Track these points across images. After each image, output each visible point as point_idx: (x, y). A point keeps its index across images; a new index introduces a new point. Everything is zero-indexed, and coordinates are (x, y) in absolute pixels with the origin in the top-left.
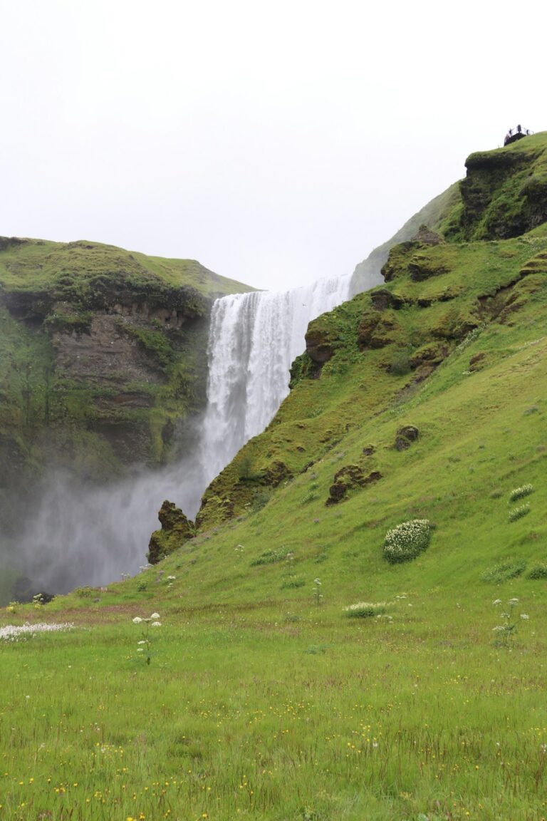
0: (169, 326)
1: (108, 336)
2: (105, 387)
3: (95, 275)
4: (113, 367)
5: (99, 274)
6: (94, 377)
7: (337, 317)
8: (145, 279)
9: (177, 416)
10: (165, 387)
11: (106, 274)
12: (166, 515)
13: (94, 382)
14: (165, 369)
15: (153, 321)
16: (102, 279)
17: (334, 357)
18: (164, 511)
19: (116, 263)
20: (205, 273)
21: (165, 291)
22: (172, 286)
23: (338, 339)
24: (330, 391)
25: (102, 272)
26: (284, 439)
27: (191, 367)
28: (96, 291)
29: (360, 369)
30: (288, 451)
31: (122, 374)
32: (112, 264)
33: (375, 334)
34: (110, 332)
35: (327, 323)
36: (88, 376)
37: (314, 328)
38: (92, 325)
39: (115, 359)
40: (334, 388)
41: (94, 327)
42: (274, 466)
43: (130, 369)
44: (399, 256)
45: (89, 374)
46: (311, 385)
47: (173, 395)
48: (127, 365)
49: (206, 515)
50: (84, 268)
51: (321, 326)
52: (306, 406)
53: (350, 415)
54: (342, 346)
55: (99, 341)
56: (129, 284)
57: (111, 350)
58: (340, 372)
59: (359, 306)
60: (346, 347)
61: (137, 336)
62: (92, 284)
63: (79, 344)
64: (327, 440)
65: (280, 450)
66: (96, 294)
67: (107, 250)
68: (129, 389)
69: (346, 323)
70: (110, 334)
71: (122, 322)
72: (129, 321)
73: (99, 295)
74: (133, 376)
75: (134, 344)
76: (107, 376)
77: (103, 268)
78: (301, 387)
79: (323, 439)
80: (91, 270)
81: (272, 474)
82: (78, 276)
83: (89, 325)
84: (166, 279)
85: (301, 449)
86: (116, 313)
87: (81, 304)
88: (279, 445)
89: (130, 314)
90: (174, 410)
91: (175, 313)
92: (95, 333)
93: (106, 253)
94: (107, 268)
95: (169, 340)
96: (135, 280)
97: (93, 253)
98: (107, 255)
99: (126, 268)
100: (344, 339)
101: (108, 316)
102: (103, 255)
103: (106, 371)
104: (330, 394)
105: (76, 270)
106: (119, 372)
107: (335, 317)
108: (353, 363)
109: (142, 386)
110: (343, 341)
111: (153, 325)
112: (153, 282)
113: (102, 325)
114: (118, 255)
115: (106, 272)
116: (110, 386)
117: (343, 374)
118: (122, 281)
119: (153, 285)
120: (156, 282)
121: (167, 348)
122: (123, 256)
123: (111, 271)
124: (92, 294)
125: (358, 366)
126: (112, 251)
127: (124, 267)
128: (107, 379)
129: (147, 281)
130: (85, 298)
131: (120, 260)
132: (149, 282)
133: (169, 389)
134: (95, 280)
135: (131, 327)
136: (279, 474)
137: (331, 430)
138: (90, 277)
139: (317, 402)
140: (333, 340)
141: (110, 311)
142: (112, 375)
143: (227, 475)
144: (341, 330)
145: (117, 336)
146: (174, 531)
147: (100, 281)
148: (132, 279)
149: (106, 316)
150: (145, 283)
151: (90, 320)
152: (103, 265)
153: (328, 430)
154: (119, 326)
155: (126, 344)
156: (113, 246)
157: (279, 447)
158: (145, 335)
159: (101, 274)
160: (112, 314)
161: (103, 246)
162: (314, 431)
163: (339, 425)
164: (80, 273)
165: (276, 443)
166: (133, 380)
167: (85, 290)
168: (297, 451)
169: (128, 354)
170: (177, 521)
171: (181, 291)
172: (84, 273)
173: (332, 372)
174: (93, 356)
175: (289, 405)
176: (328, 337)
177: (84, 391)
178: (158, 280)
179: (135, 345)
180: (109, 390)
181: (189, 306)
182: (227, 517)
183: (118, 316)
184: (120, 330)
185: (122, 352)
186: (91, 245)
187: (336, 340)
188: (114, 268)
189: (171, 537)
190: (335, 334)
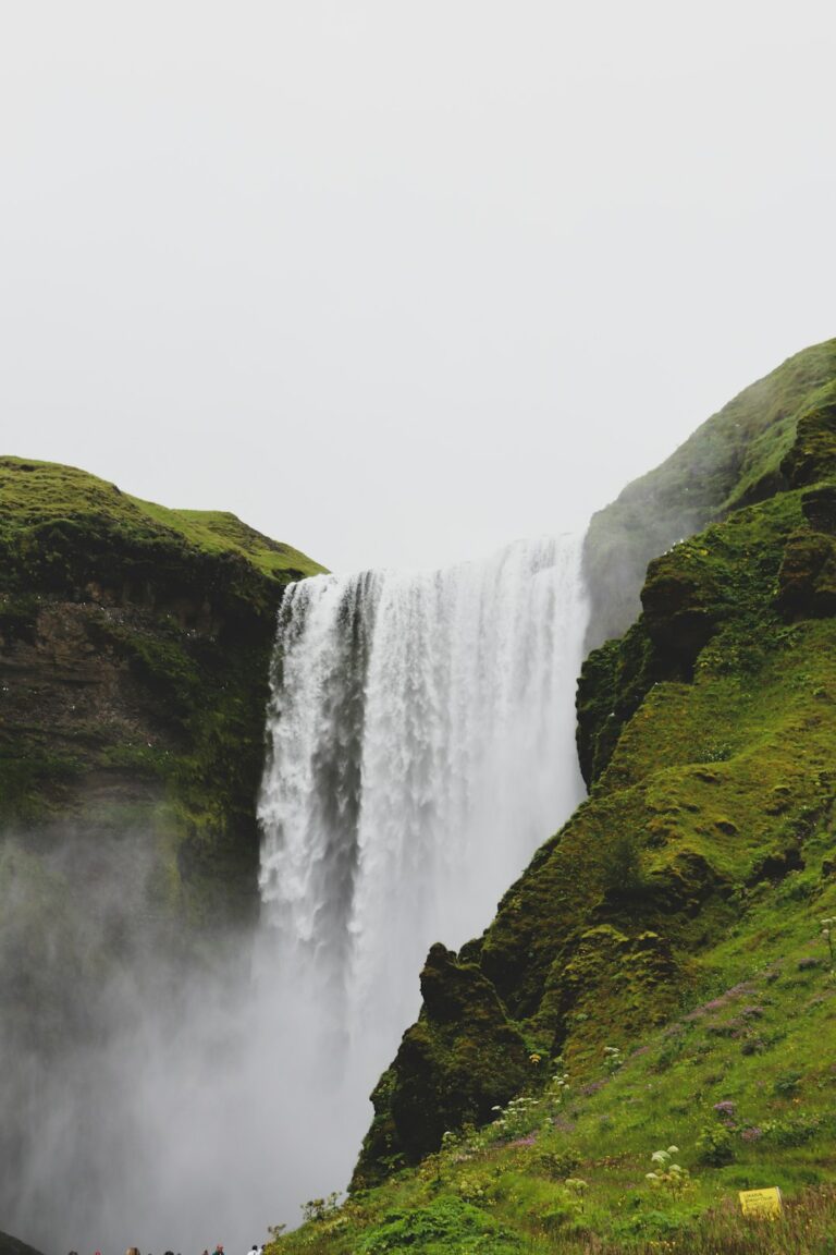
0: (193, 634)
1: (70, 647)
2: (61, 754)
3: (47, 519)
4: (80, 713)
5: (55, 516)
6: (39, 732)
7: (709, 553)
8: (151, 532)
9: (209, 820)
10: (186, 760)
11: (70, 518)
12: (441, 981)
13: (39, 743)
14: (187, 722)
15: (162, 620)
16: (62, 526)
17: (717, 639)
18: (435, 972)
19: (88, 499)
20: (253, 537)
21: (191, 557)
22: (204, 550)
23: (722, 599)
24: (735, 708)
25: (62, 513)
26: (681, 805)
27: (237, 719)
28: (51, 551)
29: (797, 660)
30: (697, 831)
31: (98, 728)
32: (81, 500)
33: (823, 582)
34: (76, 638)
35: (693, 562)
36: (26, 729)
37: (665, 573)
38: (39, 622)
39: (83, 698)
40: (741, 702)
41: (43, 626)
42: (684, 864)
43: (115, 718)
44: (821, 434)
45: (27, 725)
46: (683, 693)
47: (201, 777)
48: (109, 710)
49: (589, 974)
50: (22, 506)
51: (681, 569)
52: (685, 739)
53: (817, 754)
54: (733, 614)
55: (52, 657)
56: (118, 538)
57: (76, 677)
58: (746, 667)
59: (749, 534)
60: (741, 616)
61: (132, 650)
62: (42, 534)
63: (9, 661)
64: (783, 809)
65: (678, 830)
66: (49, 558)
67: (64, 473)
68: (113, 760)
69: (735, 566)
70: (75, 643)
71: (101, 618)
72: (115, 618)
73: (55, 558)
74: (121, 734)
75: (124, 665)
76: (65, 731)
77: (63, 506)
78: (661, 698)
79: (772, 807)
80: (38, 509)
81: (684, 884)
82: (10, 519)
83: (34, 623)
84: (191, 536)
85: (727, 829)
86: (87, 599)
87: (15, 576)
88: (674, 818)
89: (118, 604)
90: (204, 808)
91: (207, 607)
92: (44, 640)
93: (64, 479)
94: (71, 506)
95: (194, 661)
96: (130, 533)
97: (37, 478)
98: (67, 482)
99: (112, 510)
100: (734, 598)
101: (72, 604)
102: (58, 482)
103: (64, 721)
104: (736, 715)
105: (7, 507)
106: (91, 724)
107: (705, 553)
108: (771, 648)
109: (141, 754)
110: (732, 603)
111: (163, 629)
112: (166, 540)
113: (60, 622)
114: (89, 484)
115: (70, 514)
116: (72, 754)
117: (754, 673)
118: (105, 533)
119: (166, 545)
120: (172, 539)
121: (192, 677)
122: (102, 487)
123: (81, 512)
124: (42, 557)
125: (789, 654)
126: (76, 476)
127: (108, 508)
128: (67, 738)
129: (154, 536)
130: (26, 565)
131: (96, 493)
132: (158, 539)
133: (195, 764)
134: (48, 529)
135: (119, 630)
136: (699, 885)
137: (787, 786)
138: (35, 521)
139: (708, 732)
140: (709, 601)
141: (77, 596)
142: (75, 729)
143: (546, 891)
144: (725, 580)
145: (91, 648)
146: (467, 1024)
147: (57, 531)
148: (124, 531)
149: (69, 605)
150: (151, 541)
151: (36, 611)
152: (61, 501)
153: (778, 787)
154: (95, 625)
155: (109, 666)
156: (75, 469)
157: (675, 823)
158: (149, 647)
159: (60, 516)
160: (80, 601)
161: (56, 467)
162: (743, 788)
163: (801, 775)
164: (14, 513)
165: (664, 812)
166: (120, 742)
167: (25, 546)
168: (718, 833)
169: (111, 685)
170: (471, 997)
171: (222, 561)
172: (23, 513)
173: (725, 670)
174: (37, 689)
175: (641, 737)
176: (700, 595)
177: (18, 761)
178: (177, 536)
179: (127, 668)
180: (69, 760)
181: (238, 593)
182: (661, 979)
183: (94, 607)
184: (98, 635)
185: (100, 682)
186: (29, 464)
187: (715, 601)
188: (84, 507)
189: (459, 1040)
190: (714, 589)
